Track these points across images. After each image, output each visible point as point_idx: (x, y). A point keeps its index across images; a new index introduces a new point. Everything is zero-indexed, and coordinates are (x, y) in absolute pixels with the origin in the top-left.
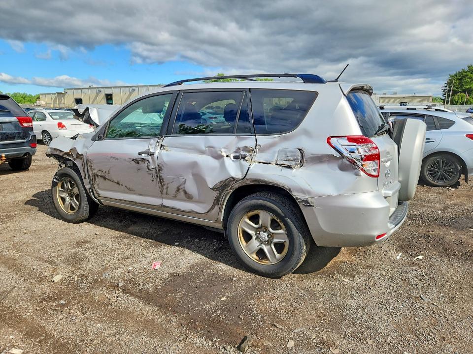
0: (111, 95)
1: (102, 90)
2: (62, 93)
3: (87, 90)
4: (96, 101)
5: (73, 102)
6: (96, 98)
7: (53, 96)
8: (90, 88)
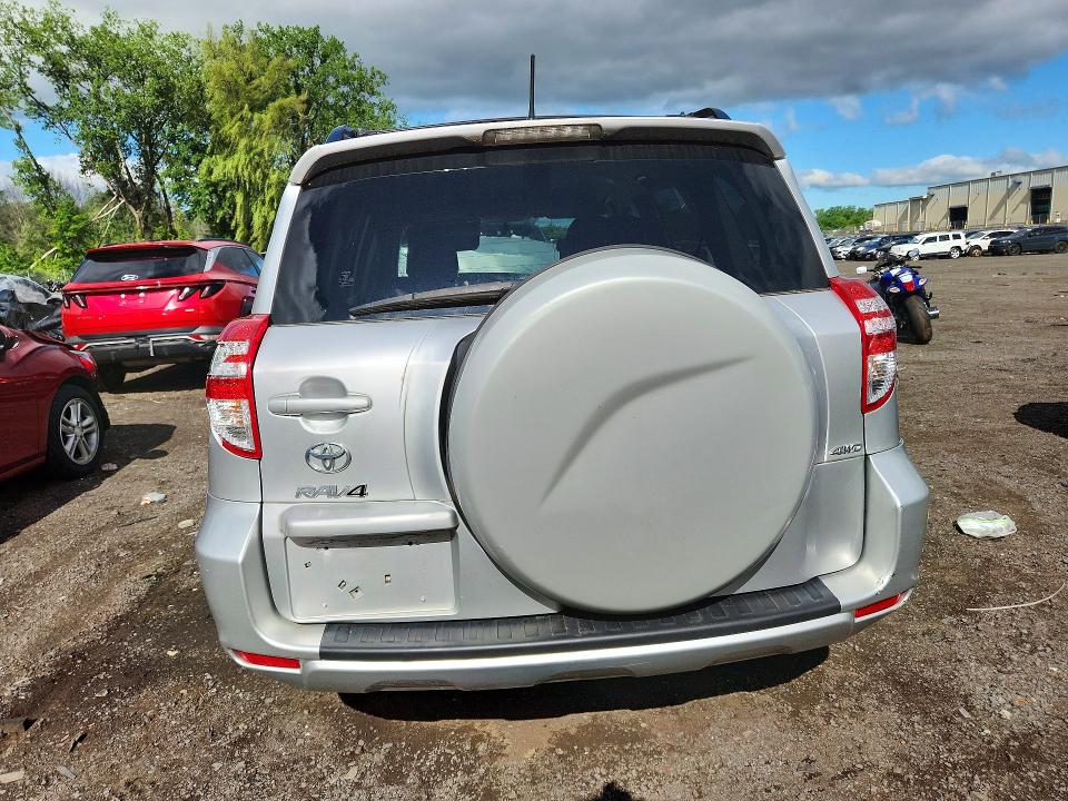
0: (1047, 191)
1: (1024, 180)
2: (920, 199)
3: (984, 184)
4: (1003, 208)
5: (945, 217)
6: (1003, 202)
7: (901, 208)
8: (994, 178)
